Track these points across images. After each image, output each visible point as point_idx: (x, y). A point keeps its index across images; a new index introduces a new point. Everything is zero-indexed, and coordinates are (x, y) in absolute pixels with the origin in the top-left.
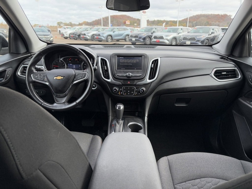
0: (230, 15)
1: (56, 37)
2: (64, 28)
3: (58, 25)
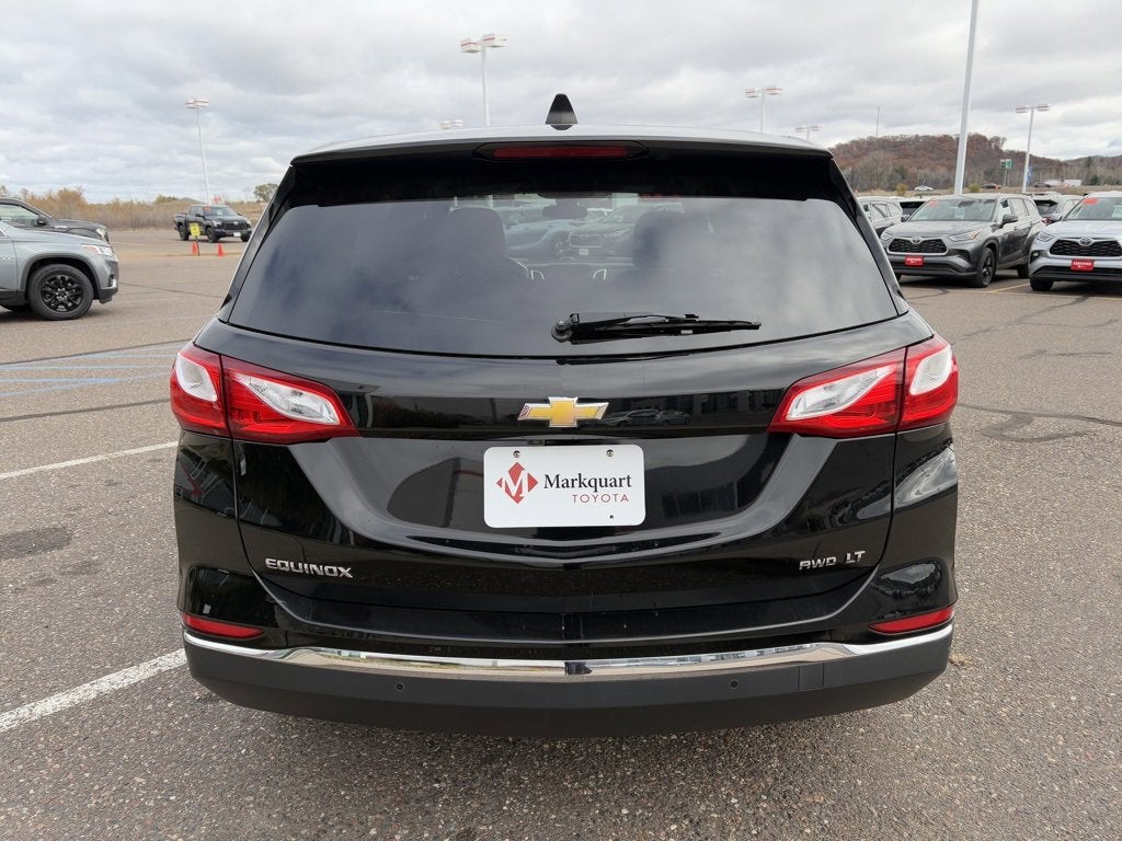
0: (997, 139)
3: (261, 199)
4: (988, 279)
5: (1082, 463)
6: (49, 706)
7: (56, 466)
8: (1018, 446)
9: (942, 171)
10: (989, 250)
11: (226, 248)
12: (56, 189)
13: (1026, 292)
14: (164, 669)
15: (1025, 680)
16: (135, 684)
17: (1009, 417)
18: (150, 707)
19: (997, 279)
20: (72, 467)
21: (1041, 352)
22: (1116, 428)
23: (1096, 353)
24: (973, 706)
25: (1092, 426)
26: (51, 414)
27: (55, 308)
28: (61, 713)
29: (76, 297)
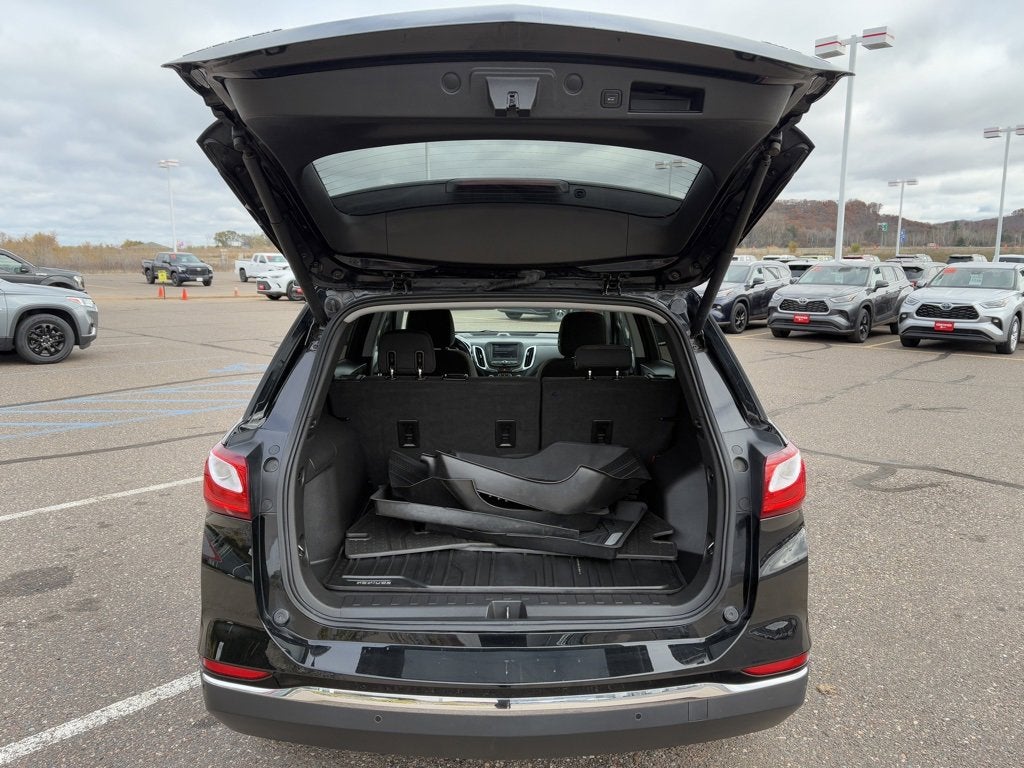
0: (874, 205)
1: (236, 292)
2: (258, 260)
3: (220, 244)
4: (865, 335)
5: (935, 513)
6: (68, 730)
7: (53, 508)
8: (883, 496)
9: (828, 231)
10: (865, 310)
11: (190, 292)
12: (32, 233)
13: (896, 348)
14: (163, 698)
15: (878, 706)
16: (139, 711)
17: (877, 468)
18: (153, 731)
19: (872, 334)
20: (67, 510)
21: (906, 407)
22: (965, 480)
23: (952, 408)
24: (835, 729)
25: (946, 478)
26: (44, 458)
27: (39, 353)
28: (78, 736)
29: (59, 343)
